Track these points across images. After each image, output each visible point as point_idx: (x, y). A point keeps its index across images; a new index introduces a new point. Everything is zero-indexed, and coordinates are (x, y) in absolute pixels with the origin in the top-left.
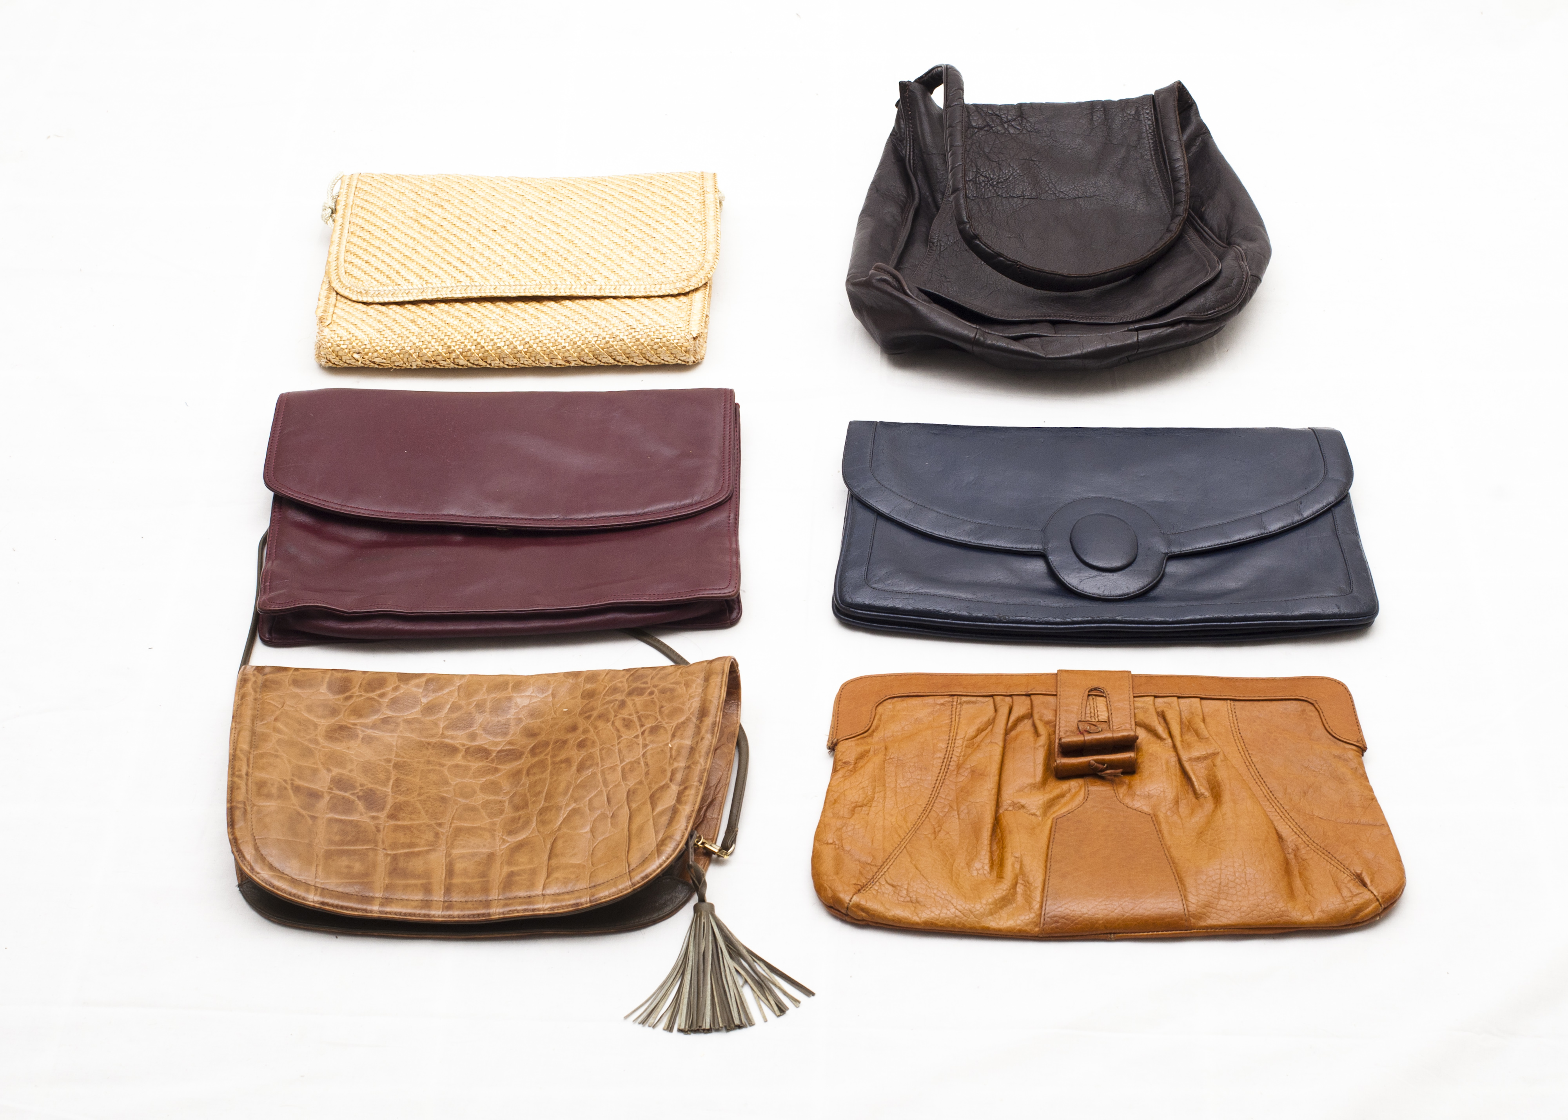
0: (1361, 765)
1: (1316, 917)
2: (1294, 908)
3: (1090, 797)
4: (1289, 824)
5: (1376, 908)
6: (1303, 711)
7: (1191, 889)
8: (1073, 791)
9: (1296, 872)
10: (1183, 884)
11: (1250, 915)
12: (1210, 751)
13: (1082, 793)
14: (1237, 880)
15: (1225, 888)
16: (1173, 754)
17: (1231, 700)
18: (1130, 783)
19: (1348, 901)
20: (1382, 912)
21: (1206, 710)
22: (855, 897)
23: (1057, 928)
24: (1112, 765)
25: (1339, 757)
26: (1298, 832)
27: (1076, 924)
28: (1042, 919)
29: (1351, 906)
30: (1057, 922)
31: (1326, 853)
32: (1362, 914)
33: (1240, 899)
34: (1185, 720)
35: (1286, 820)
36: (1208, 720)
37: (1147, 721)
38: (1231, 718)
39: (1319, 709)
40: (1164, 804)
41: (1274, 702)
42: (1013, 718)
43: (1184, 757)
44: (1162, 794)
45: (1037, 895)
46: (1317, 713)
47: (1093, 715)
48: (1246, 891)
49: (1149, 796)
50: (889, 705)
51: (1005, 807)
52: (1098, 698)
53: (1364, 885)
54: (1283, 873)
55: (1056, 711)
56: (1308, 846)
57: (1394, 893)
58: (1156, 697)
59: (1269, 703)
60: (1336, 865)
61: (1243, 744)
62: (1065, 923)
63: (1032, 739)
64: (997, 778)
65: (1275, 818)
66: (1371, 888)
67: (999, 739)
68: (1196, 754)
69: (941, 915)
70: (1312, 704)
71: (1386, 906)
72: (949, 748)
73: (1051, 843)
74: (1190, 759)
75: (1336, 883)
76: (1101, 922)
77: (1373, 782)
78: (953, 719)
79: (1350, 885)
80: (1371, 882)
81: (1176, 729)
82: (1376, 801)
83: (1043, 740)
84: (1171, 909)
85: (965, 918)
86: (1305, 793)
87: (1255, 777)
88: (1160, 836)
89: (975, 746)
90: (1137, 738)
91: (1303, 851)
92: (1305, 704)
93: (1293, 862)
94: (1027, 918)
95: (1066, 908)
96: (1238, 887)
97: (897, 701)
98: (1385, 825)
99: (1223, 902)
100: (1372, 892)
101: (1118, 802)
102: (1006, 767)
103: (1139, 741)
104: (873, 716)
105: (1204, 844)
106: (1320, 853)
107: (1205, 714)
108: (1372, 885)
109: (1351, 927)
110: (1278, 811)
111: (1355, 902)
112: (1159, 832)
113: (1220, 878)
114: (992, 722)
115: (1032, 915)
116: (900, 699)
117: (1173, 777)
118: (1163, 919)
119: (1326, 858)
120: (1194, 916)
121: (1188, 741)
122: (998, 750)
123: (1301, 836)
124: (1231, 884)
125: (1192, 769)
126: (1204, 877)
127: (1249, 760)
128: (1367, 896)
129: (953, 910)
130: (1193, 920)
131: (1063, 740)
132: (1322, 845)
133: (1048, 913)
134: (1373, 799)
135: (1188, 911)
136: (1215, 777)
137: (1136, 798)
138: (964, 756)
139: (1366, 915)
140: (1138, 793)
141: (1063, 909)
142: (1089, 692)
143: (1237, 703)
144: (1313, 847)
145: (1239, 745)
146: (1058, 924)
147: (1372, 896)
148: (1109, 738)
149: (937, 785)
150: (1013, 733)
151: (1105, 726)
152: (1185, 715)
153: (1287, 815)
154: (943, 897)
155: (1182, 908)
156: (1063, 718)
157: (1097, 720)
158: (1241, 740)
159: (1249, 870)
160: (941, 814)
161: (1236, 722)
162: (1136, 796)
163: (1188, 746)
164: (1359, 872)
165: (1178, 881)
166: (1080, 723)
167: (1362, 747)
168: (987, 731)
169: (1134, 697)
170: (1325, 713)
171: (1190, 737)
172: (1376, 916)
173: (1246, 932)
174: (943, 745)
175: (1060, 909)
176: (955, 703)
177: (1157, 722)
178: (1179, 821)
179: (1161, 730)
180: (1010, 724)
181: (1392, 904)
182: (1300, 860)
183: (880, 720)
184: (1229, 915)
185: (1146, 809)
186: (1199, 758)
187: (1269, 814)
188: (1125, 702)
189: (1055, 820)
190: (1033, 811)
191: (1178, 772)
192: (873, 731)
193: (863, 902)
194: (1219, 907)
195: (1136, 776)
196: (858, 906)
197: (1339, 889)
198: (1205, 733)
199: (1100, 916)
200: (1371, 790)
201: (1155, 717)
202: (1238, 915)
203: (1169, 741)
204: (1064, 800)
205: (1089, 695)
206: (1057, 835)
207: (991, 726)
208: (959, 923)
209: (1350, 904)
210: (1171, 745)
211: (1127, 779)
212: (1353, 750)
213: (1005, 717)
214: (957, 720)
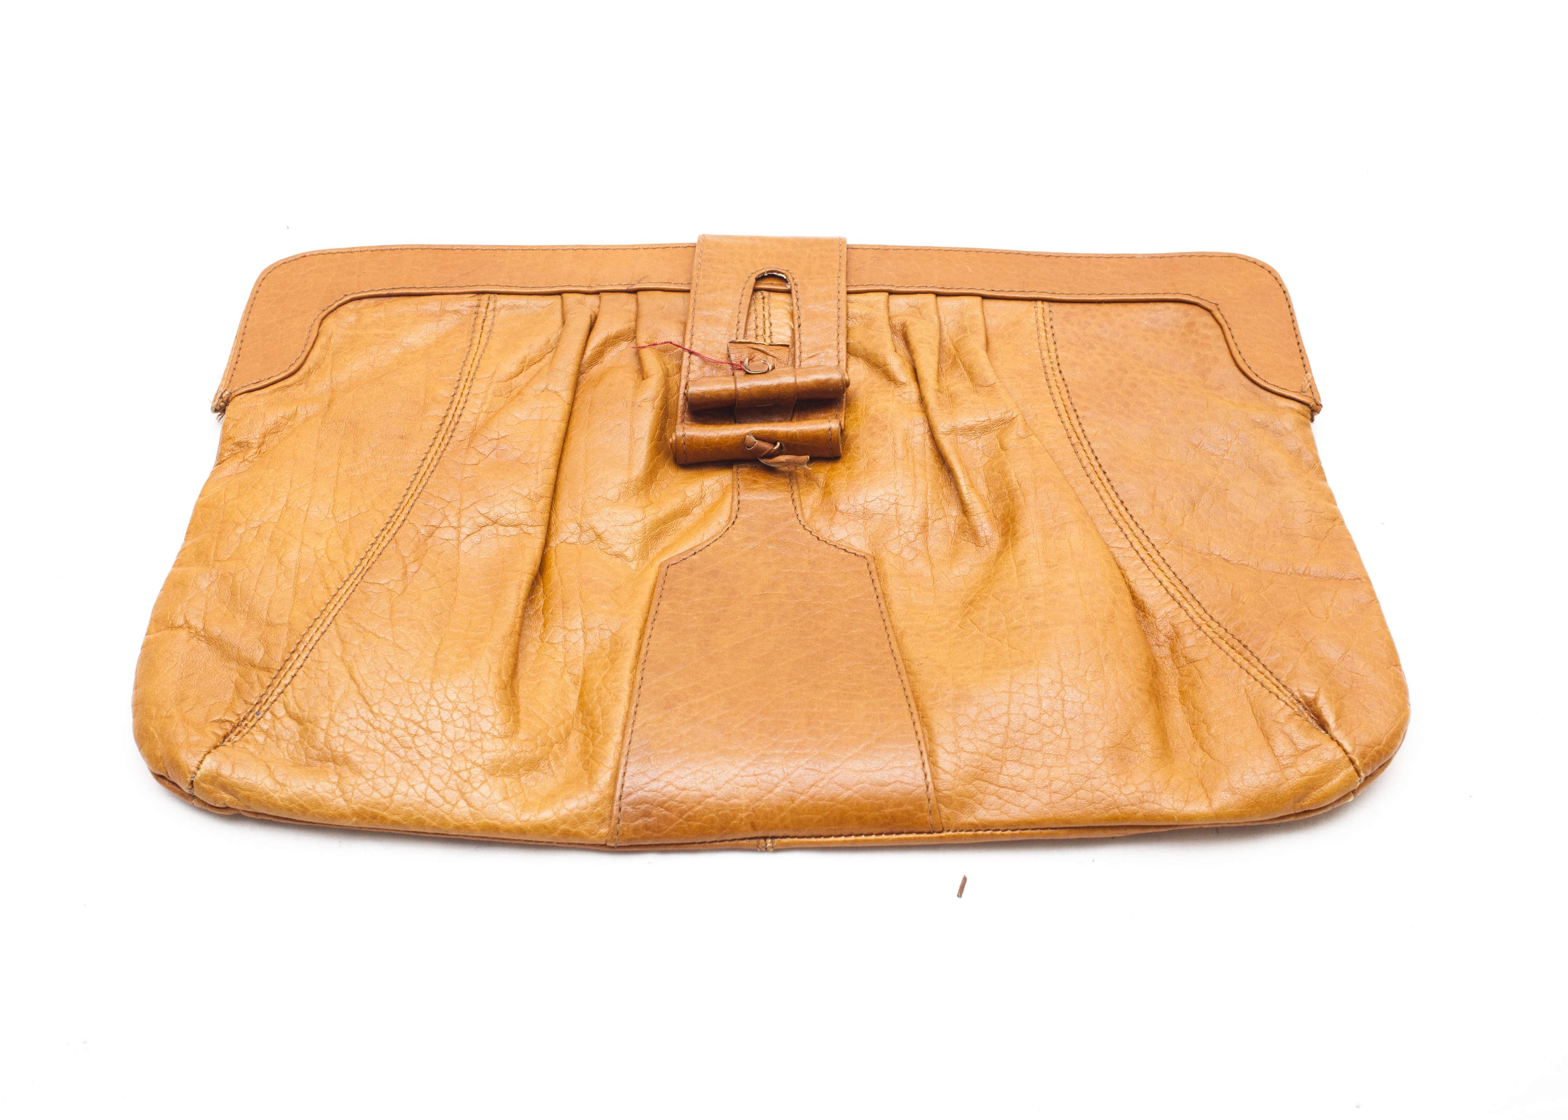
0: (1310, 441)
1: (1216, 805)
2: (1168, 782)
3: (742, 516)
4: (1160, 576)
5: (1349, 781)
6: (1191, 324)
7: (945, 740)
8: (709, 500)
9: (1173, 691)
10: (926, 725)
11: (1072, 800)
12: (995, 416)
13: (726, 508)
14: (1045, 717)
15: (1018, 735)
16: (919, 417)
17: (1043, 300)
18: (827, 485)
19: (1286, 767)
20: (1361, 786)
21: (992, 322)
22: (208, 759)
23: (646, 827)
24: (792, 445)
25: (1264, 426)
26: (1178, 596)
27: (688, 819)
28: (616, 808)
29: (1294, 776)
30: (647, 814)
31: (1239, 647)
32: (1316, 794)
33: (1049, 761)
34: (948, 344)
35: (1154, 568)
36: (995, 343)
37: (870, 346)
38: (1043, 340)
39: (1222, 321)
40: (896, 532)
41: (1131, 306)
42: (596, 339)
43: (942, 426)
44: (892, 511)
45: (611, 751)
46: (1218, 331)
47: (760, 332)
48: (1064, 744)
49: (866, 515)
50: (348, 315)
51: (563, 536)
52: (774, 296)
53: (1323, 725)
54: (1146, 698)
55: (685, 324)
56: (1200, 628)
57: (1387, 745)
58: (891, 293)
59: (1120, 307)
60: (1260, 677)
61: (1065, 396)
62: (665, 818)
63: (631, 384)
64: (552, 472)
65: (1131, 564)
66: (1336, 734)
67: (562, 384)
68: (965, 420)
69: (396, 797)
70: (1209, 311)
71: (1369, 772)
72: (458, 397)
73: (649, 624)
74: (953, 431)
75: (1261, 722)
76: (744, 815)
77: (1334, 482)
78: (476, 341)
79: (1292, 728)
80: (1337, 719)
81: (928, 371)
82: (1342, 523)
83: (653, 387)
84: (898, 785)
85: (447, 807)
86: (1193, 503)
87: (1089, 469)
88: (883, 607)
89: (514, 393)
90: (847, 384)
91: (1190, 641)
92: (1194, 310)
93: (1167, 665)
94: (583, 803)
95: (669, 783)
96: (1046, 732)
97: (366, 306)
98: (1362, 580)
99: (1012, 769)
100: (1339, 744)
101: (800, 530)
102: (572, 445)
103: (851, 388)
104: (312, 340)
105: (976, 631)
106: (1226, 647)
107: (990, 331)
108: (1339, 726)
109: (1292, 819)
110: (1137, 546)
111: (1303, 769)
112: (882, 597)
113: (1008, 713)
114: (553, 348)
115: (593, 798)
116: (372, 301)
117: (919, 470)
118: (881, 807)
119: (1239, 658)
120: (946, 801)
121: (952, 389)
122: (558, 409)
123: (1186, 605)
124: (1031, 727)
125: (957, 452)
126: (973, 711)
127: (1079, 430)
128: (1330, 753)
129: (421, 788)
130: (945, 811)
131: (692, 390)
132: (1231, 629)
133: (630, 794)
134: (1336, 518)
135: (935, 789)
136: (1004, 474)
137: (839, 518)
138: (488, 412)
139: (1327, 796)
140: (842, 507)
141: (662, 784)
142: (758, 280)
143: (1056, 307)
144: (1209, 631)
145: (1057, 398)
146: (651, 820)
147: (1340, 754)
148: (788, 385)
149: (423, 469)
150: (596, 370)
151: (784, 354)
152: (950, 329)
153: (1155, 556)
154: (402, 752)
155: (923, 783)
156: (698, 334)
157: (768, 341)
158: (1062, 386)
159: (1071, 694)
160: (423, 531)
161: (1052, 348)
162: (838, 515)
163: (951, 400)
164: (1310, 695)
165: (915, 716)
166: (732, 347)
167: (1312, 404)
168: (541, 364)
169: (849, 293)
170: (1234, 331)
171: (957, 383)
172: (1346, 796)
173: (1062, 835)
174: (445, 392)
175: (654, 785)
176: (483, 309)
177: (890, 346)
178: (927, 572)
179: (896, 364)
180: (589, 352)
181: (1383, 767)
182: (1183, 661)
183: (326, 348)
184: (1024, 799)
185: (859, 544)
186: (971, 428)
187: (1117, 553)
188: (830, 303)
189: (664, 569)
190: (617, 549)
191: (929, 457)
192: (309, 373)
193: (226, 771)
194: (1004, 780)
195: (840, 467)
196: (214, 779)
197: (1267, 737)
198: (989, 375)
199: (743, 801)
200: (1331, 498)
201: (886, 336)
202: (1045, 798)
203: (912, 388)
204: (685, 523)
205: (755, 290)
206: (664, 604)
207: (551, 354)
208: (433, 818)
209: (1291, 772)
210: (915, 397)
211: (822, 472)
212: (1292, 409)
213: (580, 337)
214: (483, 343)
